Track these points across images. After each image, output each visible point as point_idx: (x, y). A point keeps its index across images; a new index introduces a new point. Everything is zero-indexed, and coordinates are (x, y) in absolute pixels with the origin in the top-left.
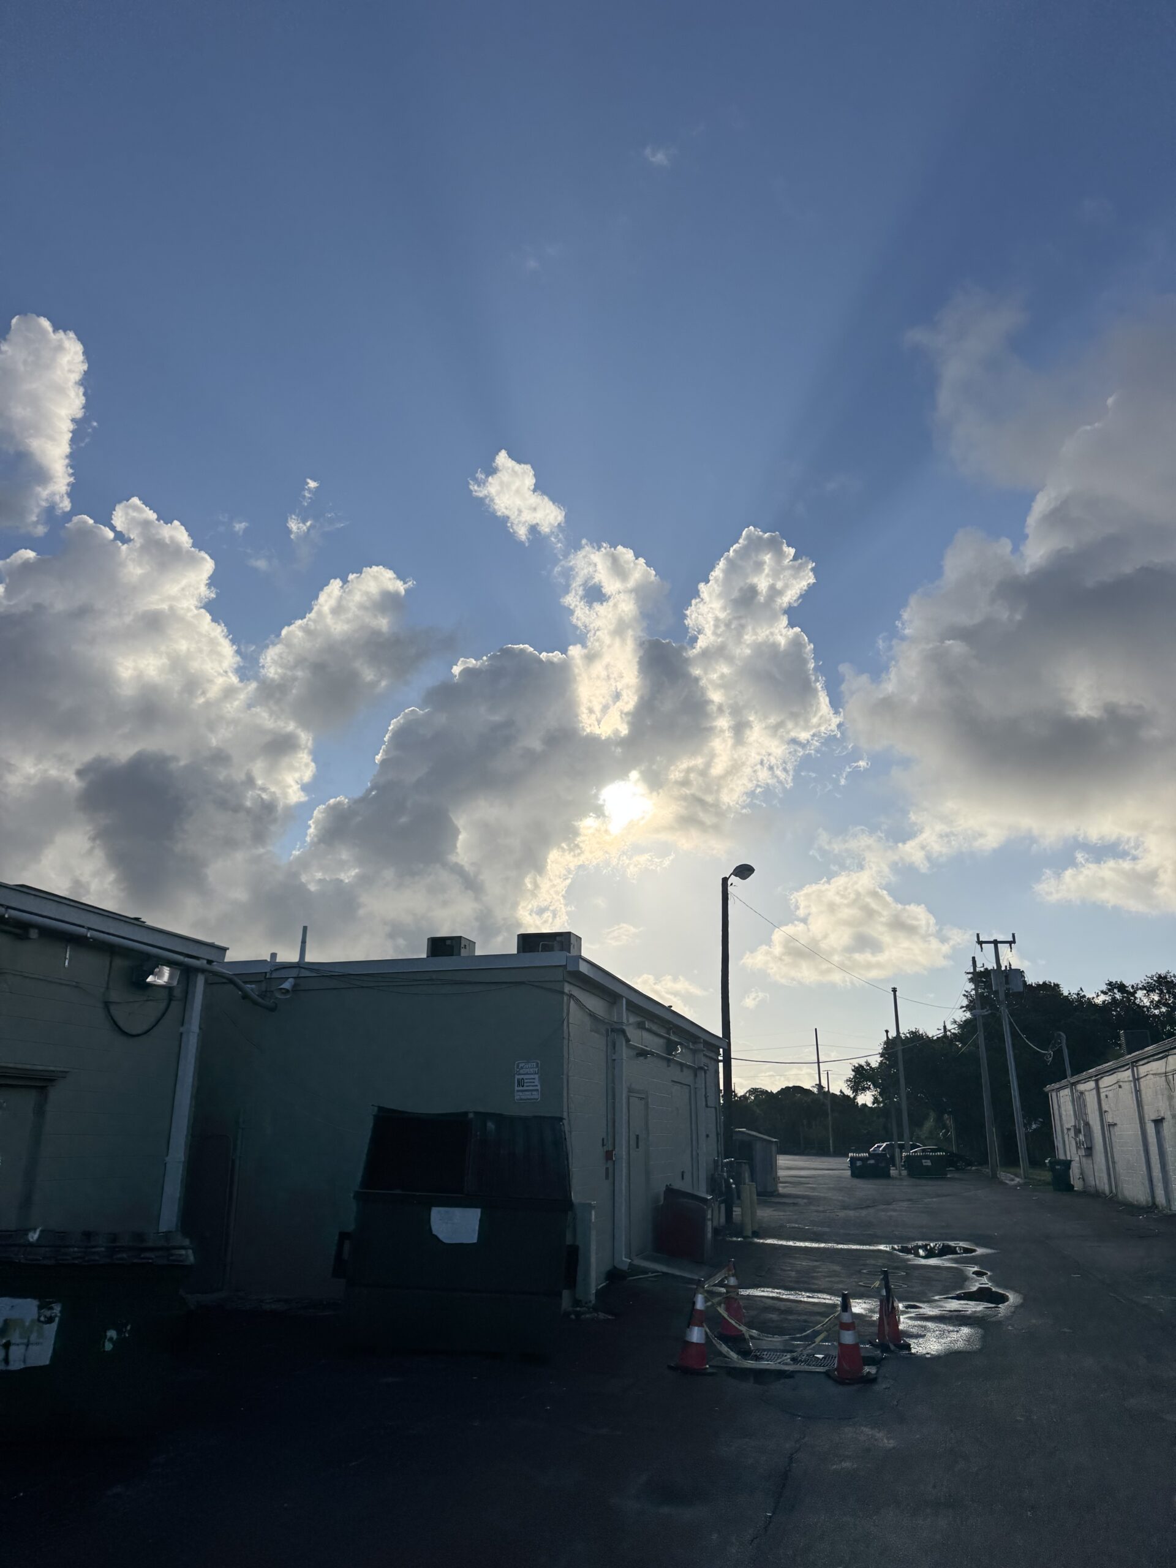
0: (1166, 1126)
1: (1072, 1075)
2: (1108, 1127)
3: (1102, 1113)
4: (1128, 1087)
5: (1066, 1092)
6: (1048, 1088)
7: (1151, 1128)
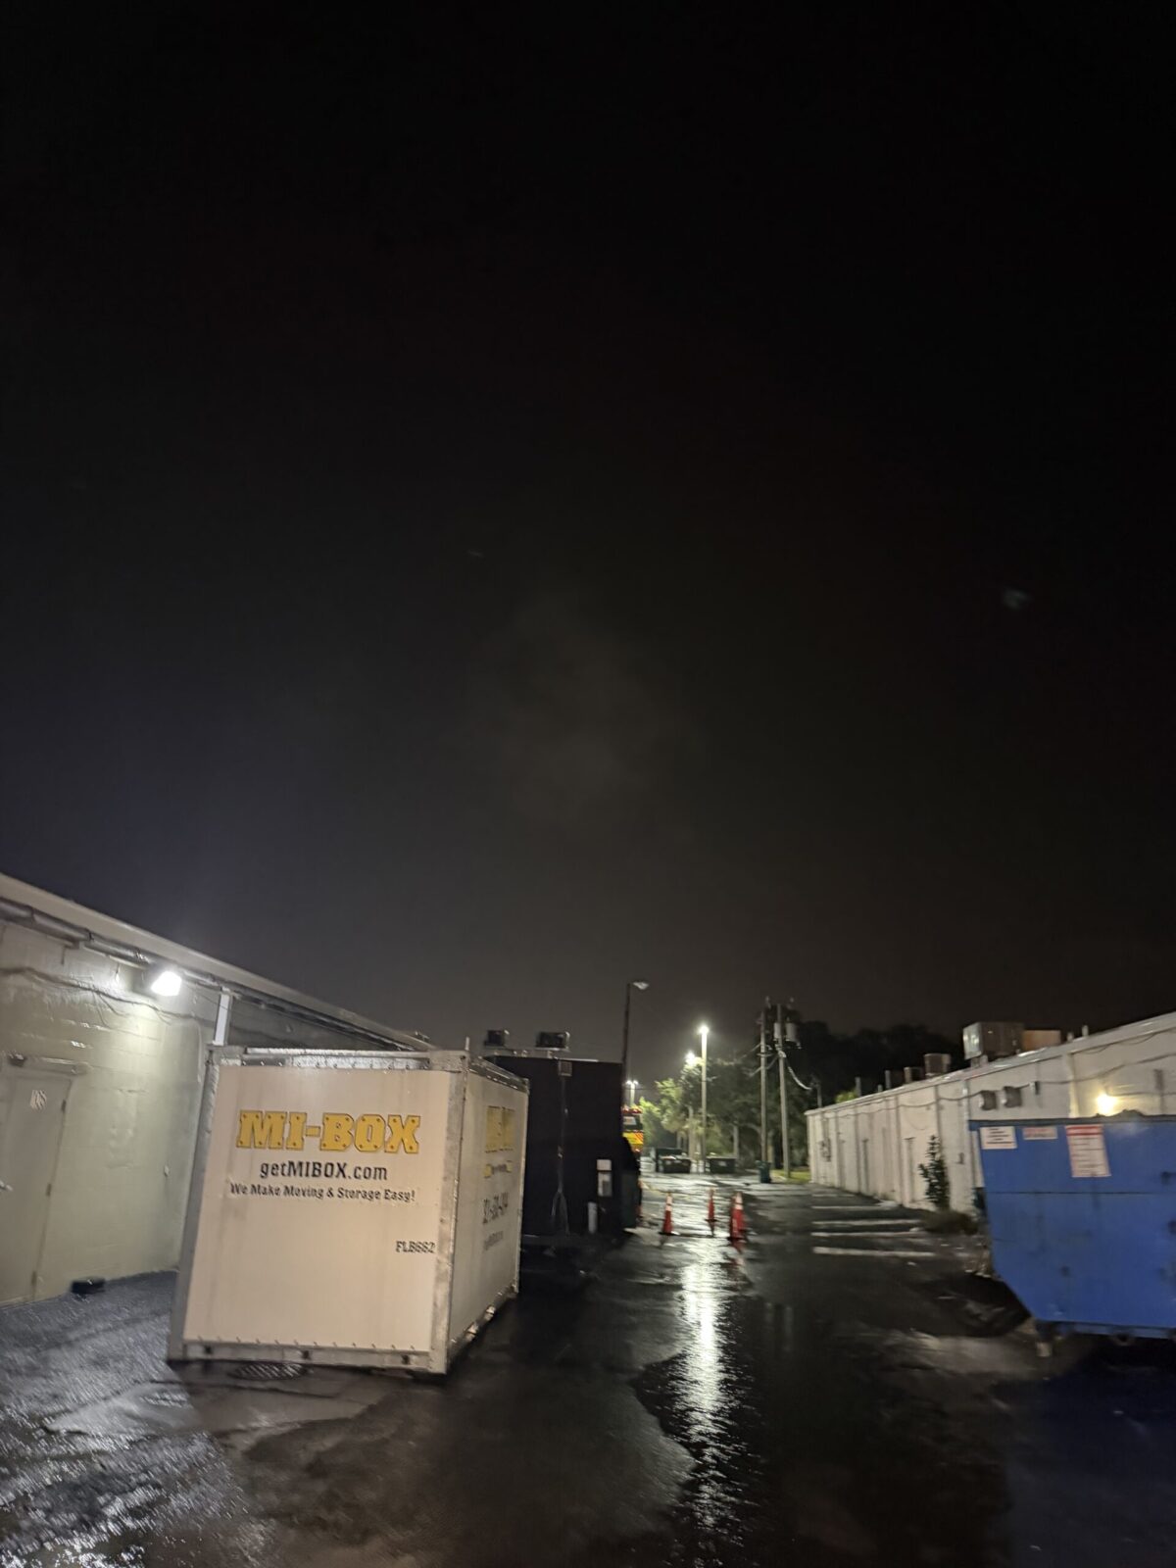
0: (869, 1144)
1: (824, 1105)
2: (840, 1143)
3: (838, 1133)
4: (852, 1119)
5: (818, 1117)
6: (808, 1113)
7: (861, 1144)
